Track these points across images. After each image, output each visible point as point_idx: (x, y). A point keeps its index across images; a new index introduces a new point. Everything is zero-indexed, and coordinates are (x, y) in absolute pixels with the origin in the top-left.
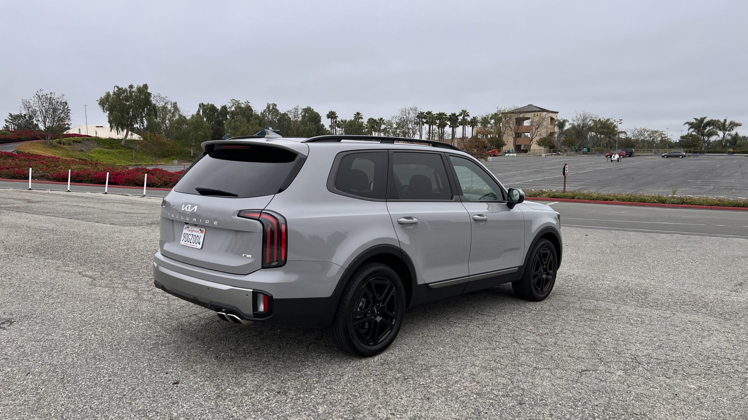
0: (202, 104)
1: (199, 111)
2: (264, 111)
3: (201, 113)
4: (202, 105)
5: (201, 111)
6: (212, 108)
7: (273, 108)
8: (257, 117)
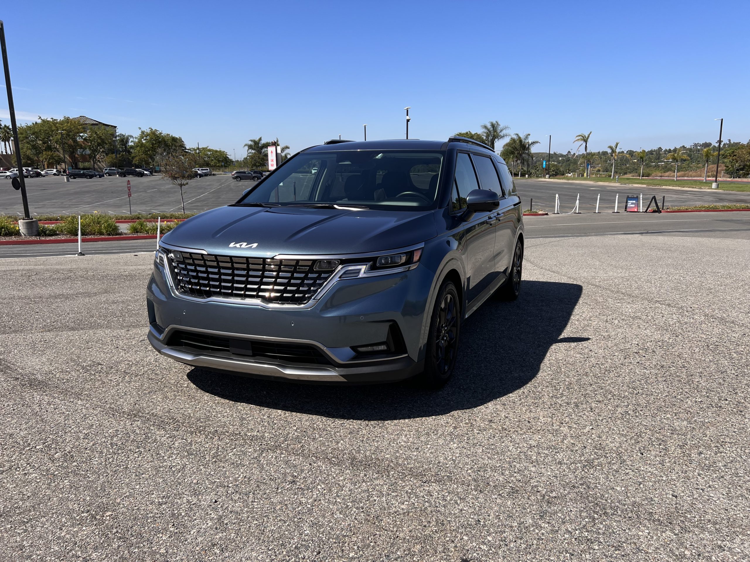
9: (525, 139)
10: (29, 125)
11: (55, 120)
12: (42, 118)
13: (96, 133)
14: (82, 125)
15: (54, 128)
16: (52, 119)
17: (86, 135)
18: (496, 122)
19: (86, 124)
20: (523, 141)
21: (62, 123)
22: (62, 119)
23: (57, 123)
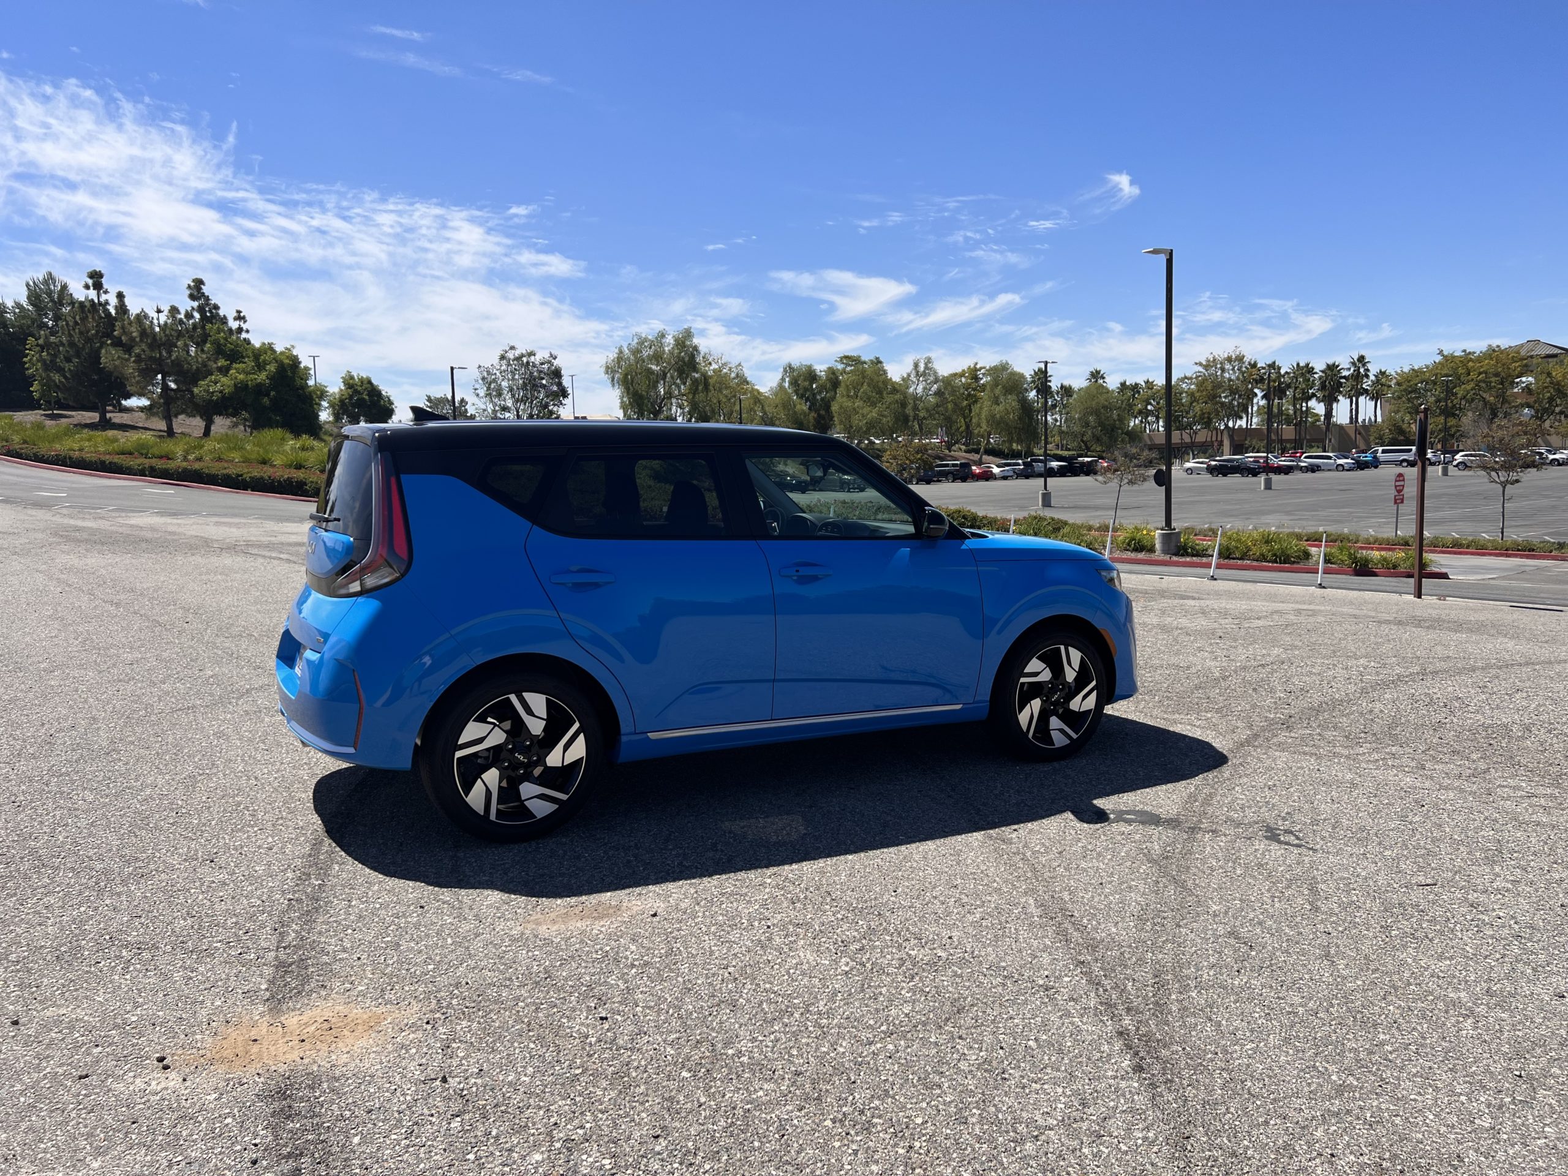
0: (790, 366)
1: (783, 379)
2: (909, 375)
3: (787, 385)
4: (789, 369)
5: (787, 379)
6: (811, 375)
7: (926, 368)
8: (895, 389)
10: (1416, 368)
11: (1470, 353)
12: (1445, 353)
13: (1549, 374)
14: (1522, 359)
15: (1460, 370)
16: (1464, 351)
17: (1530, 379)
19: (1532, 357)
21: (1479, 359)
22: (1484, 350)
23: (1471, 360)
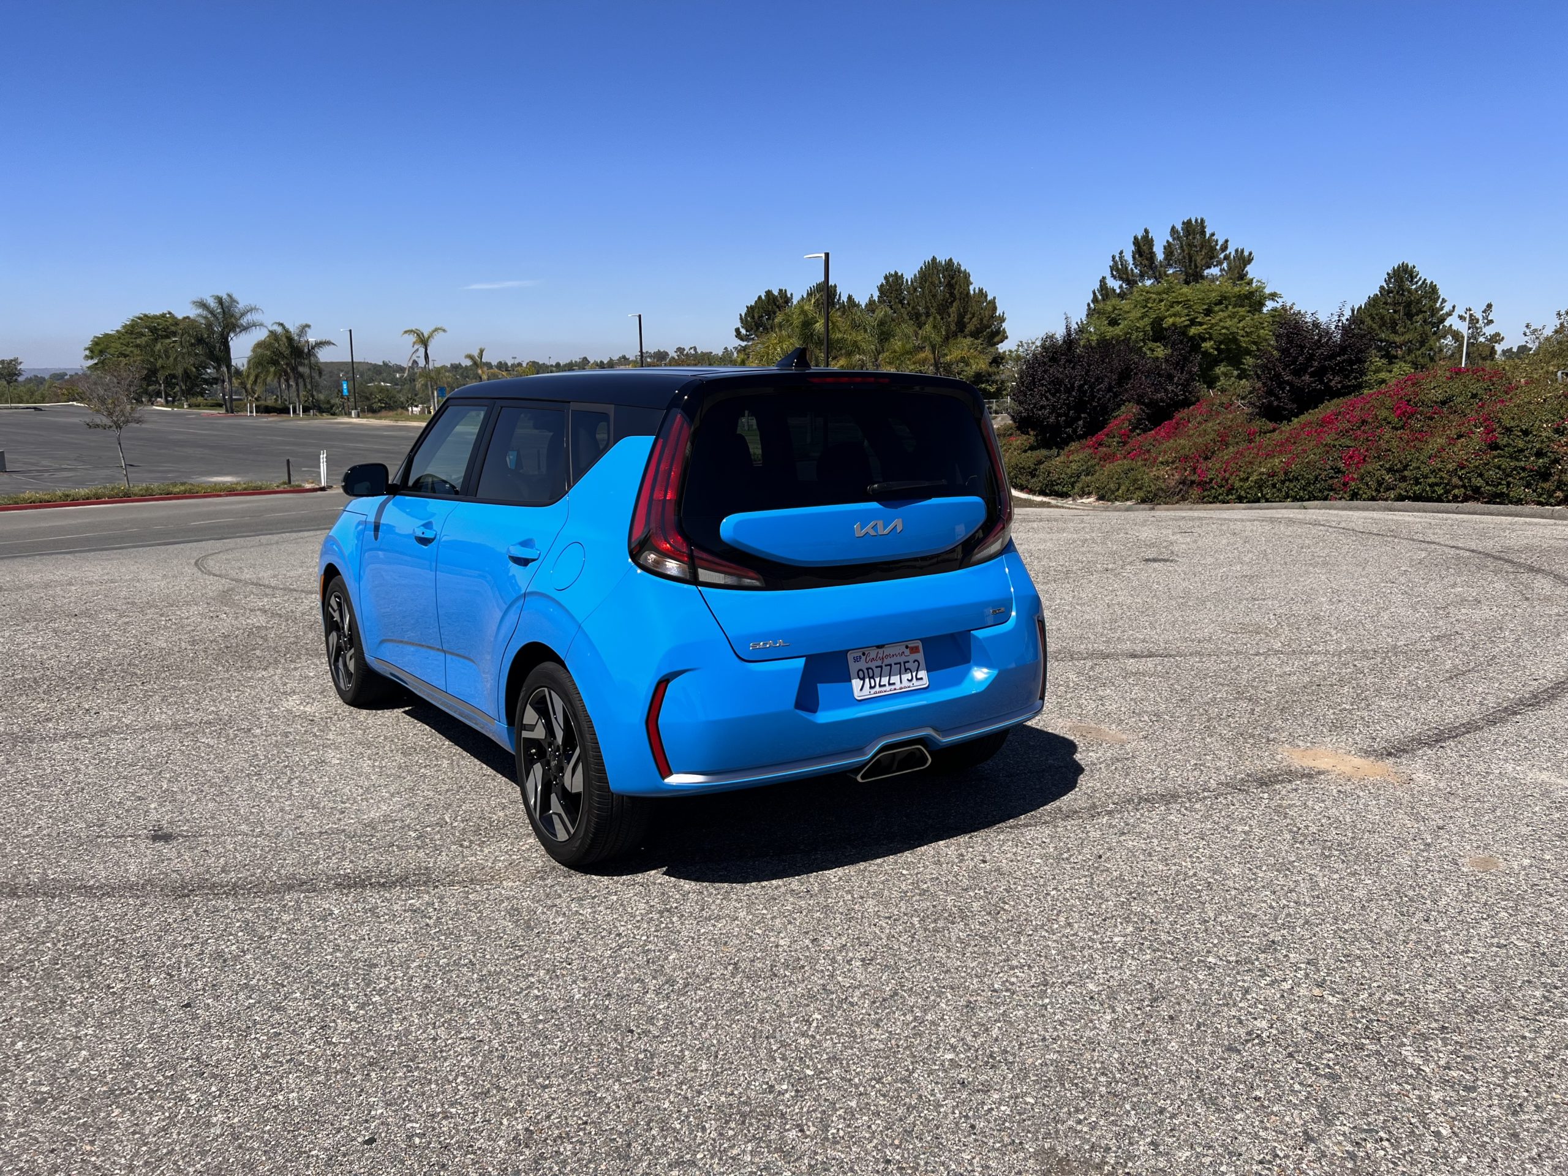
9: (300, 336)
18: (229, 295)
20: (296, 338)
